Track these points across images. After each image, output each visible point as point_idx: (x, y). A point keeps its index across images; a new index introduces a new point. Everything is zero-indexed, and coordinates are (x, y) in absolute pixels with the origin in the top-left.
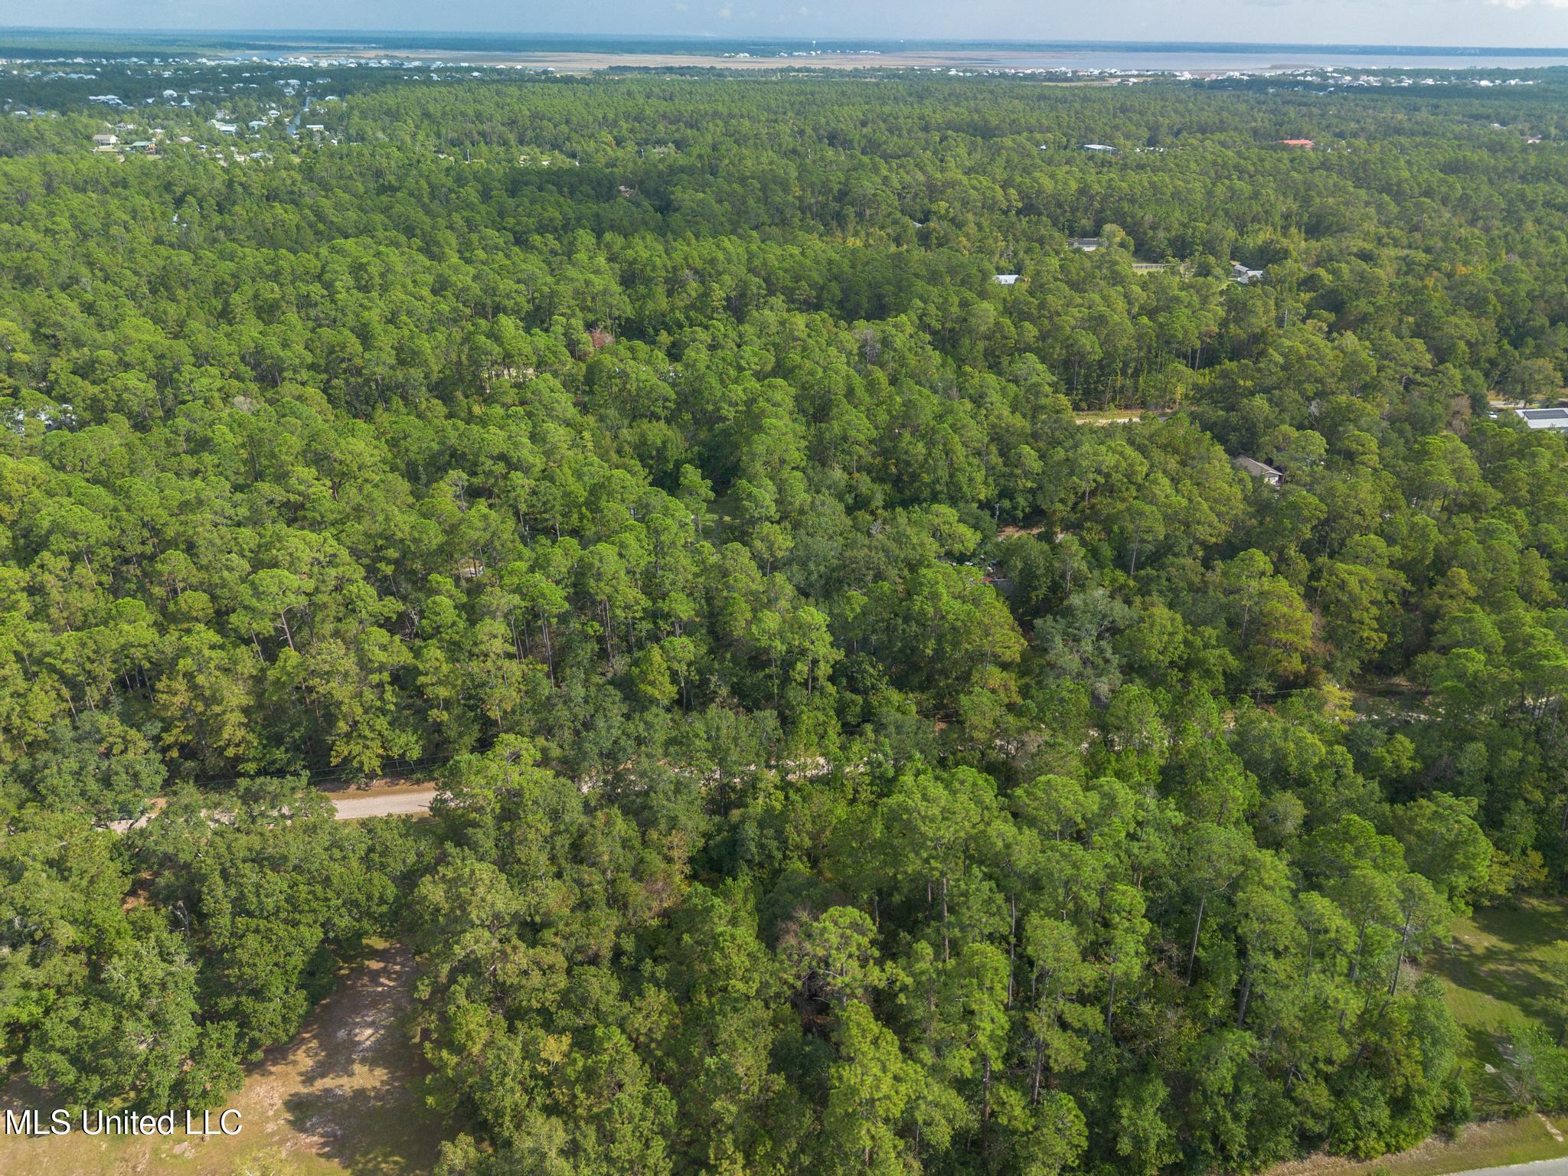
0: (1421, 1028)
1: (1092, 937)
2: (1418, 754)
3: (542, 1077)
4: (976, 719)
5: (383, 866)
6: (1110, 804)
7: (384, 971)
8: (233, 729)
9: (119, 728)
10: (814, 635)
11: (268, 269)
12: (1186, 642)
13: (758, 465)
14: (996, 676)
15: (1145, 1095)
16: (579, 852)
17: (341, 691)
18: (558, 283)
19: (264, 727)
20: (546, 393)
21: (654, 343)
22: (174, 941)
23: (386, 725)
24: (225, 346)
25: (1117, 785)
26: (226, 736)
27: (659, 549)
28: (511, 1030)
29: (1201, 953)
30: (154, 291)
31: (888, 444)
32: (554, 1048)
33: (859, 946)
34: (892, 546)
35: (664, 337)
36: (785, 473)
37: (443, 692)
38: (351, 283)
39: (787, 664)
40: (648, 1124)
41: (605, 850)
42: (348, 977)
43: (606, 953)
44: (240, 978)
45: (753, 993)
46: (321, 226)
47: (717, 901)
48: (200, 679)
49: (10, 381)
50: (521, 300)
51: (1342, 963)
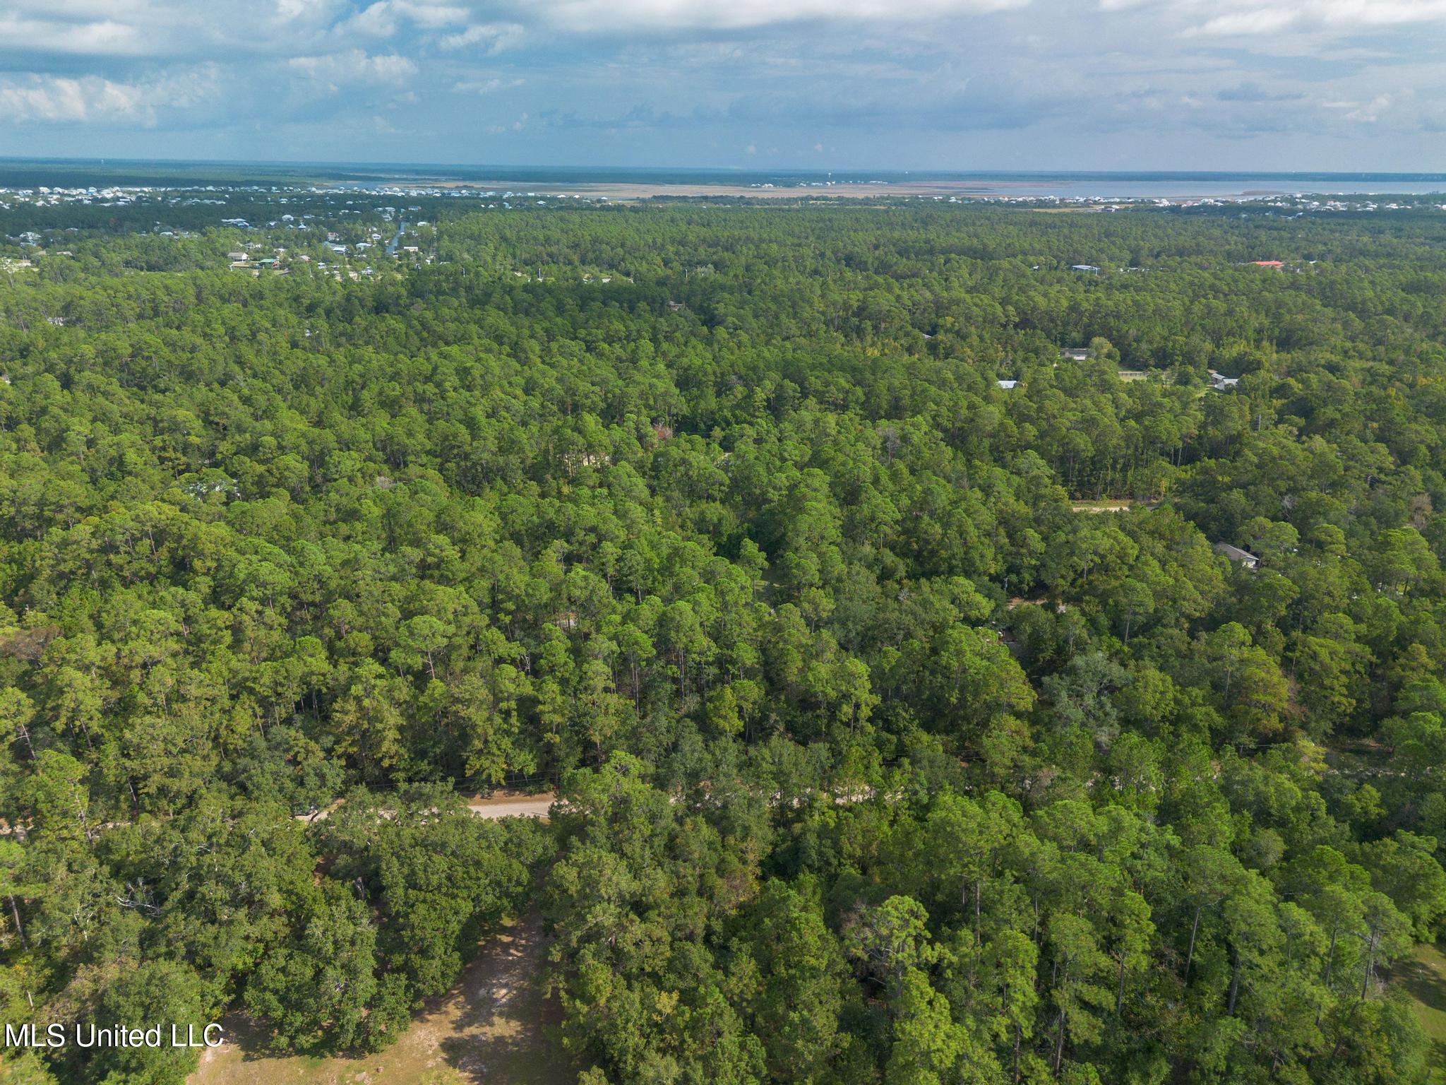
0: (1388, 1026)
1: (1105, 933)
2: (1383, 803)
3: (656, 1024)
4: (997, 757)
5: (519, 855)
6: (1117, 828)
7: (512, 944)
8: (389, 744)
9: (303, 740)
10: (858, 683)
11: (389, 370)
12: (1177, 701)
13: (801, 540)
14: (1012, 722)
15: (1152, 1070)
16: (673, 850)
17: (477, 715)
18: (627, 386)
19: (413, 743)
20: (625, 478)
21: (709, 436)
22: (360, 906)
23: (510, 745)
24: (363, 435)
25: (1123, 812)
26: (384, 749)
27: (725, 607)
28: (629, 987)
29: (1197, 958)
30: (297, 387)
31: (910, 525)
32: (666, 1002)
33: (915, 928)
34: (919, 610)
35: (717, 432)
36: (824, 547)
37: (557, 719)
38: (457, 383)
39: (833, 708)
40: (743, 1064)
41: (697, 850)
42: (484, 947)
43: (700, 932)
44: (412, 938)
45: (823, 967)
46: (425, 334)
47: (792, 892)
48: (366, 702)
49: (184, 459)
50: (597, 399)
51: (1315, 963)
